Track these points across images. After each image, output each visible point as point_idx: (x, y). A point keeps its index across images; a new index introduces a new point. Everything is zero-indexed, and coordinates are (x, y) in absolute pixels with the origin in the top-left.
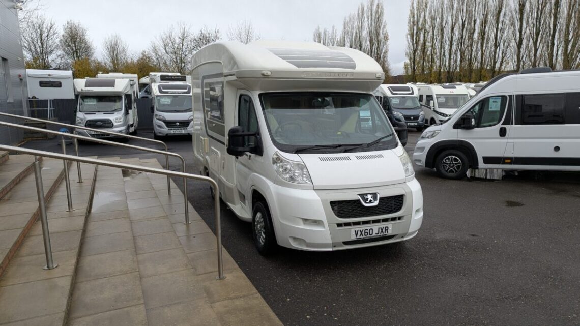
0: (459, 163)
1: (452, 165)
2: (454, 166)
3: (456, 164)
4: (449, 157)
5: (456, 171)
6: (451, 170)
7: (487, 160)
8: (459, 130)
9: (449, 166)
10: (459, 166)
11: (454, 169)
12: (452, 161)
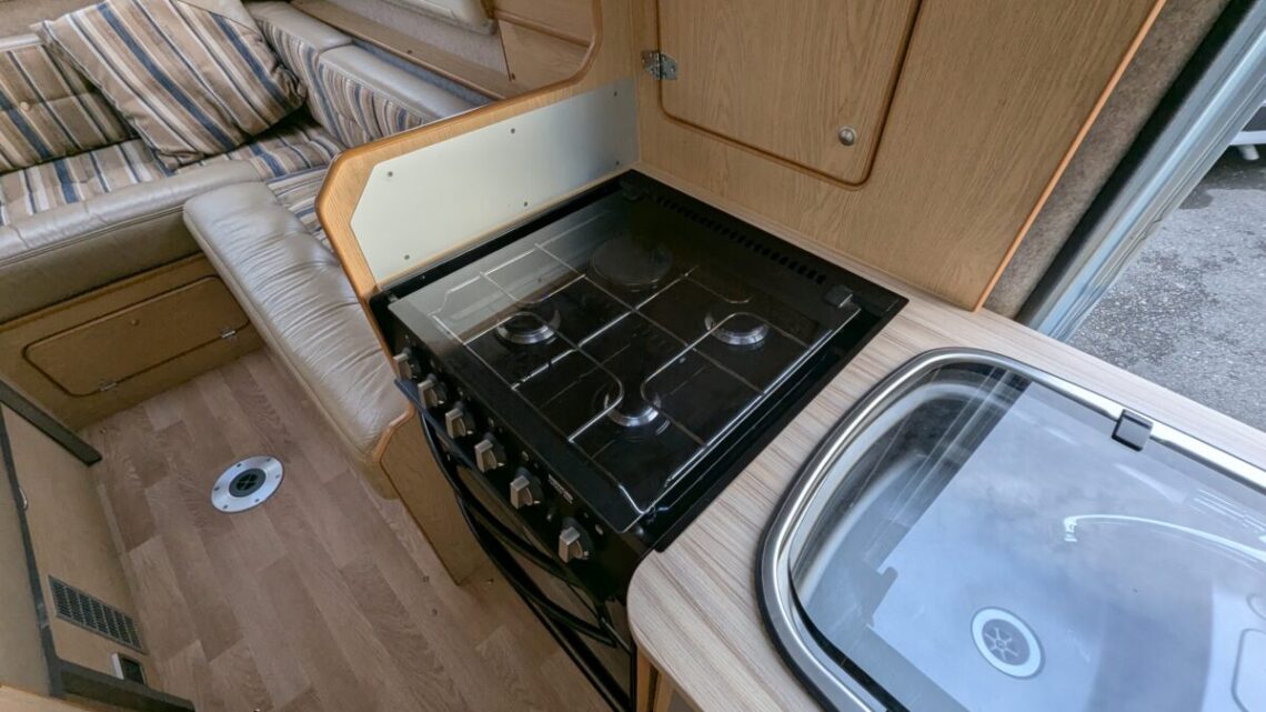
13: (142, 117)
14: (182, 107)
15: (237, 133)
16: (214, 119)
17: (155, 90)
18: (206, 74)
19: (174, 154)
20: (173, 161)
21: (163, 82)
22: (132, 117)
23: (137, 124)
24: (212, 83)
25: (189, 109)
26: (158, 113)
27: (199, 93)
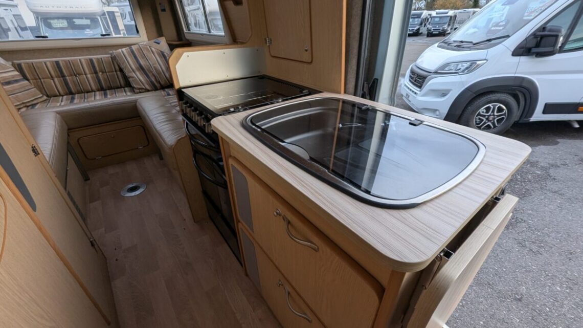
0: (504, 114)
1: (491, 118)
2: (494, 119)
3: (498, 116)
4: (490, 105)
5: (495, 126)
6: (489, 125)
7: (549, 108)
8: (523, 59)
9: (487, 119)
10: (503, 118)
11: (494, 124)
12: (493, 111)
13: (133, 77)
14: (145, 76)
15: (159, 85)
16: (153, 80)
17: (138, 70)
18: (154, 67)
19: (139, 89)
20: (138, 91)
21: (141, 68)
22: (130, 77)
23: (131, 80)
24: (155, 69)
25: (147, 76)
26: (138, 77)
27: (151, 72)
